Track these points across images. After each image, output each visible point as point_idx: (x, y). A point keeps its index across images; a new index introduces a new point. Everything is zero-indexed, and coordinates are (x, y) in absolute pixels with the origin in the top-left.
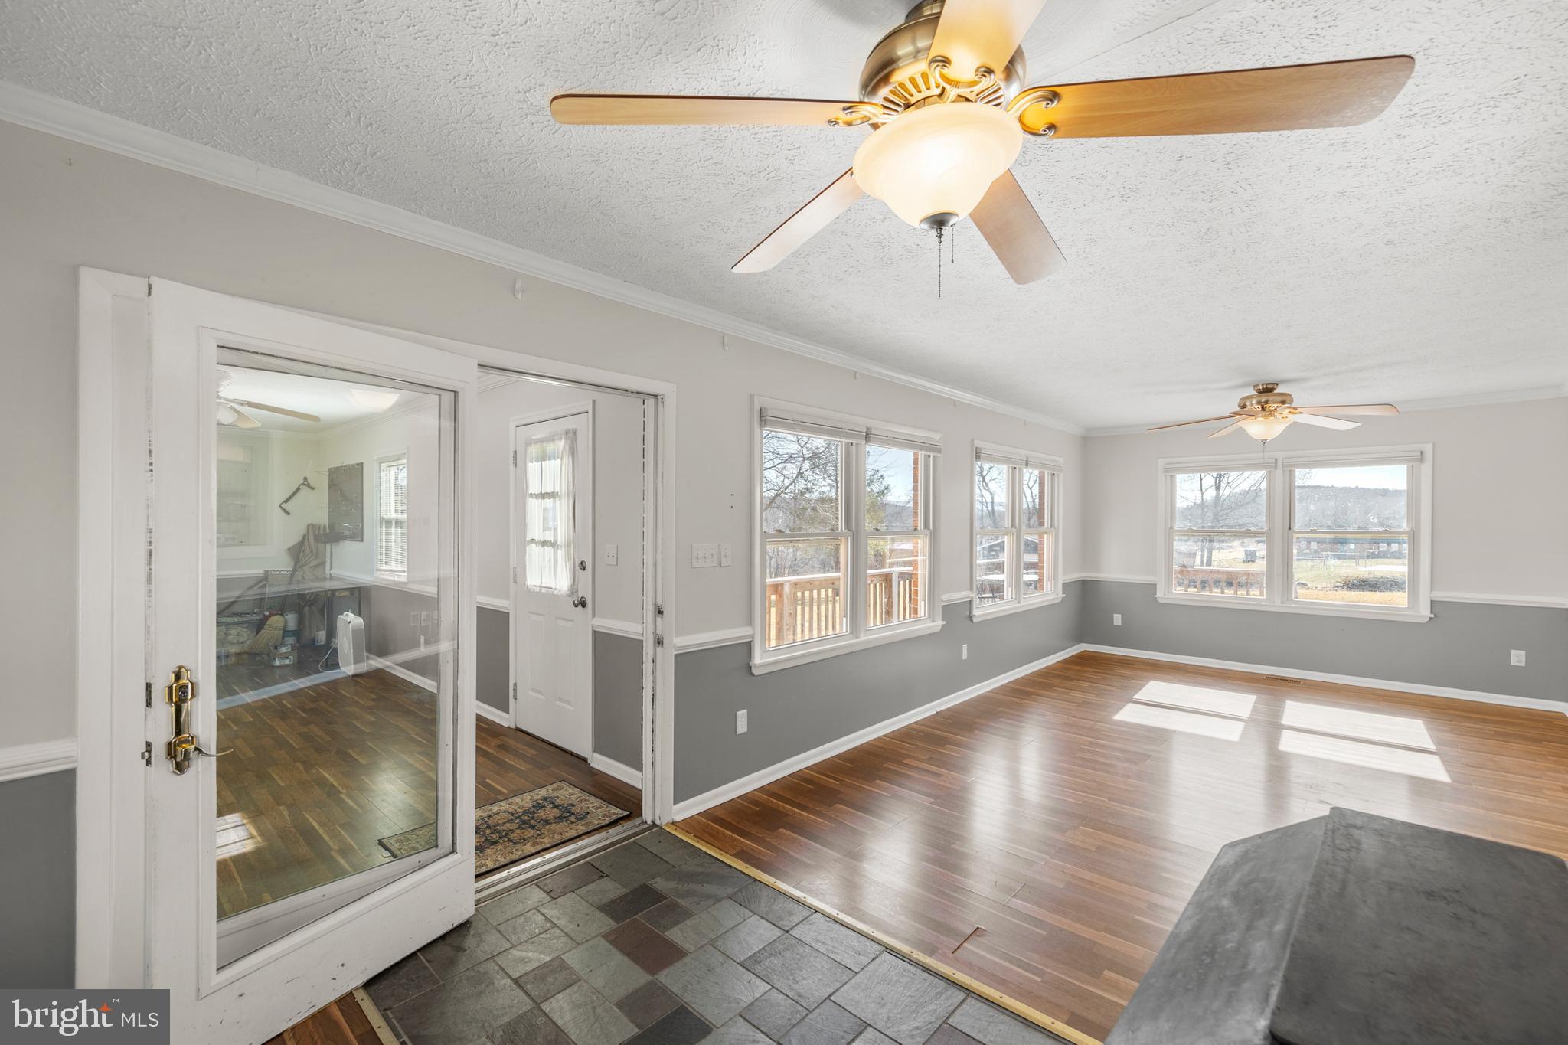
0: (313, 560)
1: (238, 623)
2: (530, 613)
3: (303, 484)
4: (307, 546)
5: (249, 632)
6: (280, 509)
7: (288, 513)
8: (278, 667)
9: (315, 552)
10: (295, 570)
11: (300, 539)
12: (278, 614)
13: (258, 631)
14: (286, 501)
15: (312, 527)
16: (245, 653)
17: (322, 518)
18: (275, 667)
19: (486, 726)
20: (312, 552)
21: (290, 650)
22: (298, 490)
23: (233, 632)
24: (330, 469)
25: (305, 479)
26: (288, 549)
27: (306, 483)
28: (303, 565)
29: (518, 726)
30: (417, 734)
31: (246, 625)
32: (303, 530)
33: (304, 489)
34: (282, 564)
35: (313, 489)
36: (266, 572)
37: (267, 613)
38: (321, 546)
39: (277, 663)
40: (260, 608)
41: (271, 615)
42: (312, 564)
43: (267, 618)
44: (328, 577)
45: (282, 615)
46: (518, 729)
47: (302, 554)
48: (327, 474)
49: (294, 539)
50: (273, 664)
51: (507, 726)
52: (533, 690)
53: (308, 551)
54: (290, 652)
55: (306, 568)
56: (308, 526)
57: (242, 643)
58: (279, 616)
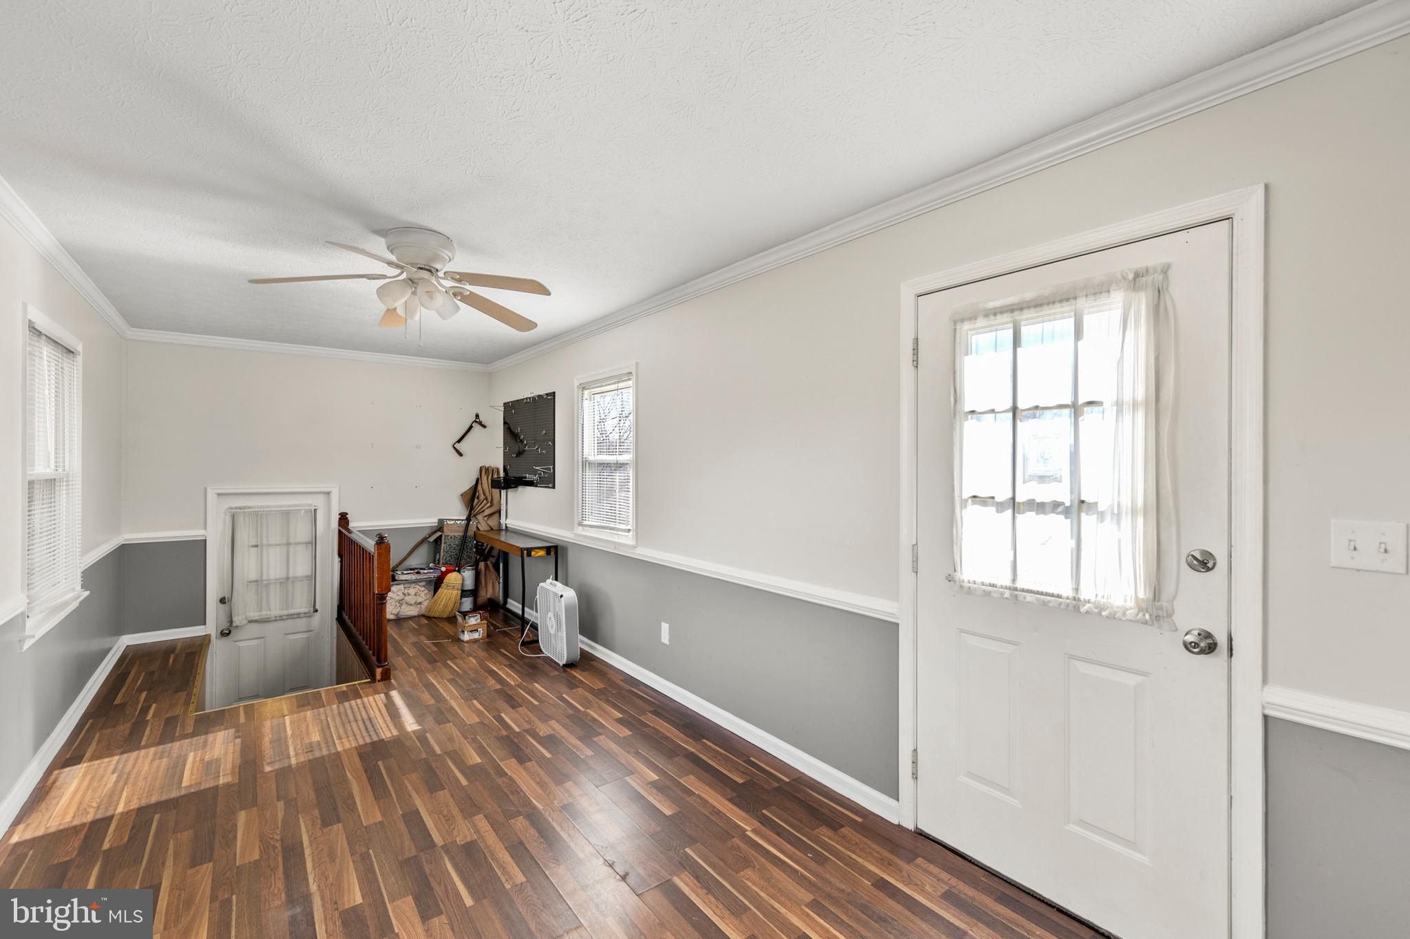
0: (488, 507)
1: (416, 582)
2: (962, 631)
3: (475, 421)
4: (481, 492)
5: (427, 591)
6: (453, 449)
7: (461, 454)
8: (467, 642)
9: (489, 499)
10: (468, 519)
11: (474, 483)
12: (455, 571)
13: (435, 591)
14: (459, 441)
15: (484, 470)
16: (423, 616)
17: (496, 460)
18: (463, 641)
19: (859, 820)
20: (486, 499)
21: (479, 620)
22: (471, 427)
23: (412, 591)
24: (505, 404)
25: (477, 416)
26: (462, 495)
27: (477, 420)
28: (479, 513)
29: (919, 826)
30: (754, 831)
31: (424, 583)
32: (474, 475)
33: (476, 427)
34: (455, 513)
35: (484, 427)
36: (441, 521)
37: (443, 569)
38: (496, 491)
39: (466, 637)
40: (434, 563)
41: (448, 572)
42: (487, 512)
43: (444, 574)
44: (504, 528)
45: (459, 571)
46: (921, 834)
47: (476, 500)
48: (502, 409)
49: (467, 485)
50: (462, 638)
51: (896, 822)
52: (970, 775)
53: (482, 497)
54: (479, 624)
55: (480, 517)
56: (481, 469)
57: (420, 603)
58: (456, 573)
